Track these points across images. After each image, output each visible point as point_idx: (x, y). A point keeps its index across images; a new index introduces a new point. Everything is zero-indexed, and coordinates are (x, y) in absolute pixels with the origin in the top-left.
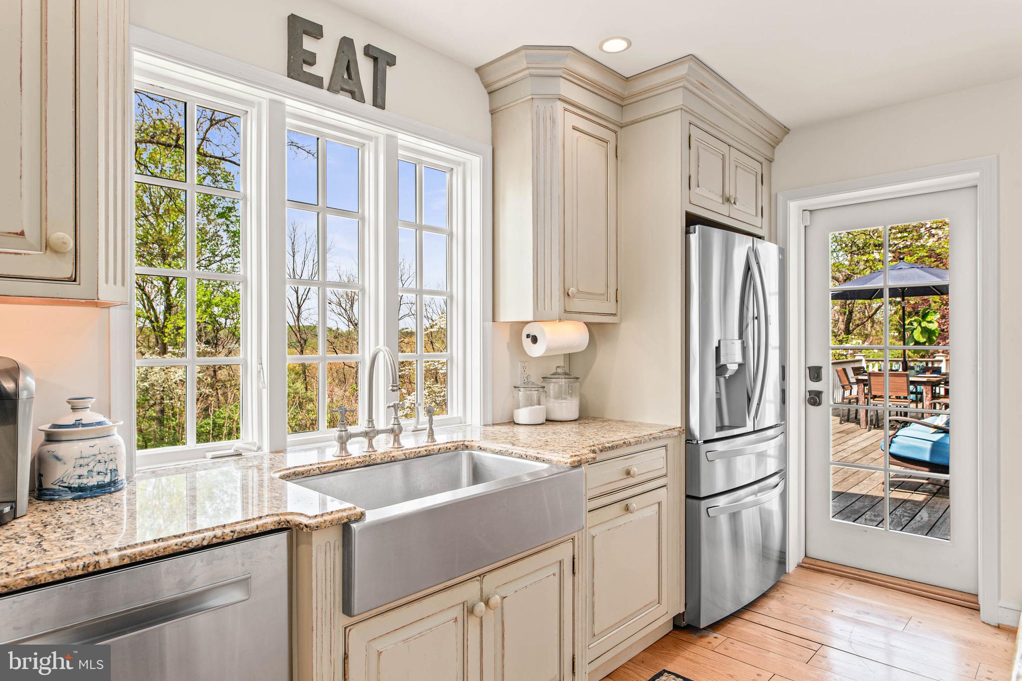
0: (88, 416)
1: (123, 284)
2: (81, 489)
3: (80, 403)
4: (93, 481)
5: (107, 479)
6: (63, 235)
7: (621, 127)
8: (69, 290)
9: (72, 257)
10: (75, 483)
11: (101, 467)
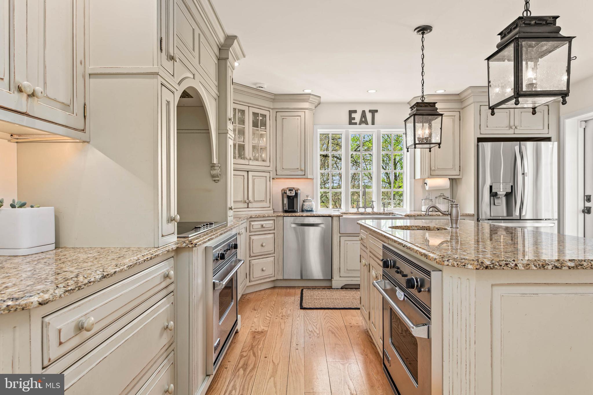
0: (309, 198)
1: (312, 175)
2: (307, 210)
3: (308, 196)
4: (309, 209)
5: (311, 209)
6: (303, 168)
7: (463, 109)
8: (304, 177)
9: (304, 171)
10: (306, 209)
11: (310, 207)
